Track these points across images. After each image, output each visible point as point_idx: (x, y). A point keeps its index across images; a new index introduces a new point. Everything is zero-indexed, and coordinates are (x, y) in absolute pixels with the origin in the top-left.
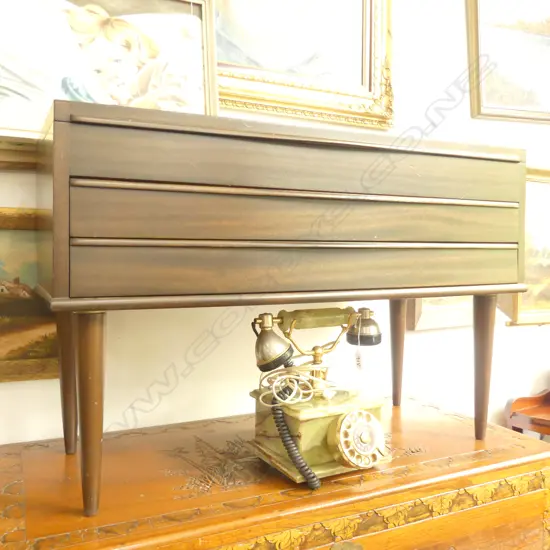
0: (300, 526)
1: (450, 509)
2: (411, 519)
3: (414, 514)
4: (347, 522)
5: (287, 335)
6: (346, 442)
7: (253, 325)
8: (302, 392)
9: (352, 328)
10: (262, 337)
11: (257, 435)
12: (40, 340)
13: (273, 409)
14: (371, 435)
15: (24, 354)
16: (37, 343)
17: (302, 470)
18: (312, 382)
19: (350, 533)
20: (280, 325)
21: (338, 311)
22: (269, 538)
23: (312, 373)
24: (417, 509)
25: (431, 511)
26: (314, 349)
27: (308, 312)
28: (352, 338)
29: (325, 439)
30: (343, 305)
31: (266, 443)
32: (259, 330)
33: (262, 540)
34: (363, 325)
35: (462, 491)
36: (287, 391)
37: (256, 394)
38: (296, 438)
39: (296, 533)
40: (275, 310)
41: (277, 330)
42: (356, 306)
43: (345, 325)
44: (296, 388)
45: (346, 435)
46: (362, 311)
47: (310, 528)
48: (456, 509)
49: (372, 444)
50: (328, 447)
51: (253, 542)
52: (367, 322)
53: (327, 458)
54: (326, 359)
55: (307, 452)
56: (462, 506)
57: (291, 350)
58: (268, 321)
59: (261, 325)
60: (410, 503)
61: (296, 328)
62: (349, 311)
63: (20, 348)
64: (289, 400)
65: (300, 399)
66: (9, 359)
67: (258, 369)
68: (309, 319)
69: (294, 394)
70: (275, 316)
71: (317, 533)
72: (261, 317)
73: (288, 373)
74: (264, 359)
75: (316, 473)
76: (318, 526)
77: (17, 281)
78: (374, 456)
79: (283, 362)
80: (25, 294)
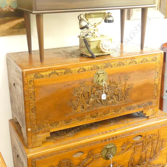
0: (90, 65)
1: (129, 64)
2: (119, 66)
3: (119, 65)
4: (102, 65)
5: (87, 20)
6: (102, 46)
7: (78, 17)
8: (91, 35)
9: (106, 18)
10: (81, 20)
11: (80, 48)
12: (17, 24)
13: (84, 39)
14: (108, 45)
15: (13, 28)
16: (17, 25)
17: (91, 53)
18: (94, 33)
19: (102, 68)
20: (85, 17)
21: (101, 13)
22: (83, 67)
23: (94, 30)
24: (120, 64)
25: (124, 64)
26: (95, 24)
27: (93, 13)
28: (106, 21)
29: (97, 47)
30: (103, 12)
31: (82, 49)
32: (80, 19)
33: (82, 67)
34: (109, 17)
35: (132, 60)
36: (87, 35)
37: (79, 36)
38: (89, 46)
39: (90, 67)
40: (84, 13)
41: (84, 18)
42: (107, 12)
43: (103, 17)
44: (89, 34)
45: (102, 45)
46: (108, 13)
47: (93, 66)
48: (131, 64)
49: (108, 47)
50: (98, 48)
51: (80, 68)
52: (110, 16)
53: (97, 51)
54: (98, 26)
55: (93, 49)
56: (132, 64)
57: (88, 24)
58: (82, 16)
59: (80, 17)
60: (119, 62)
61: (90, 18)
62: (104, 13)
63: (12, 26)
64: (88, 37)
65: (91, 37)
66: (9, 29)
67: (80, 29)
68: (93, 16)
69: (89, 35)
70: (84, 15)
71: (95, 67)
72: (80, 15)
73: (88, 30)
74: (81, 26)
75: (95, 54)
76: (95, 65)
77: (10, 6)
78: (109, 50)
79: (86, 27)
80: (12, 10)
